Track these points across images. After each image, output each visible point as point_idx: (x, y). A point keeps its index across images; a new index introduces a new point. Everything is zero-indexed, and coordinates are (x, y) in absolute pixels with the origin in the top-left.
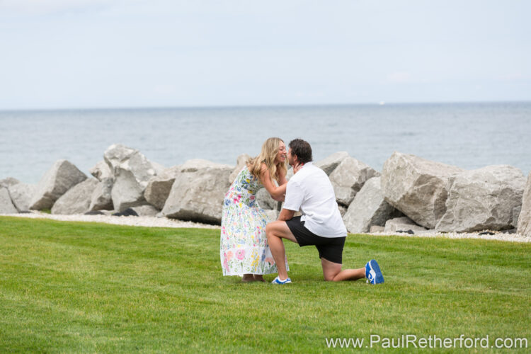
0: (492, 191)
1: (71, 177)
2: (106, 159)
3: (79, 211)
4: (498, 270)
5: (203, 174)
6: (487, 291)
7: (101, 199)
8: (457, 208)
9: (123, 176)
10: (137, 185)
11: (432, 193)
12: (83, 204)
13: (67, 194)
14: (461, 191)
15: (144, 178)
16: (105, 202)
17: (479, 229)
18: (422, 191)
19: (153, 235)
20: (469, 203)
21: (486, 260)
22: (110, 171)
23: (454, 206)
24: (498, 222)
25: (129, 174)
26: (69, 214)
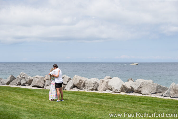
0: (93, 83)
1: (13, 78)
2: (20, 75)
3: (15, 85)
4: (97, 99)
5: (39, 78)
6: (97, 103)
7: (19, 82)
8: (87, 86)
9: (23, 78)
10: (26, 80)
11: (82, 83)
12: (15, 83)
13: (12, 82)
14: (88, 83)
15: (27, 79)
16: (20, 83)
17: (91, 90)
18: (80, 83)
19: (31, 91)
20: (89, 85)
21: (94, 97)
22: (20, 77)
23: (86, 85)
24: (94, 89)
25: (24, 78)
26: (12, 85)
